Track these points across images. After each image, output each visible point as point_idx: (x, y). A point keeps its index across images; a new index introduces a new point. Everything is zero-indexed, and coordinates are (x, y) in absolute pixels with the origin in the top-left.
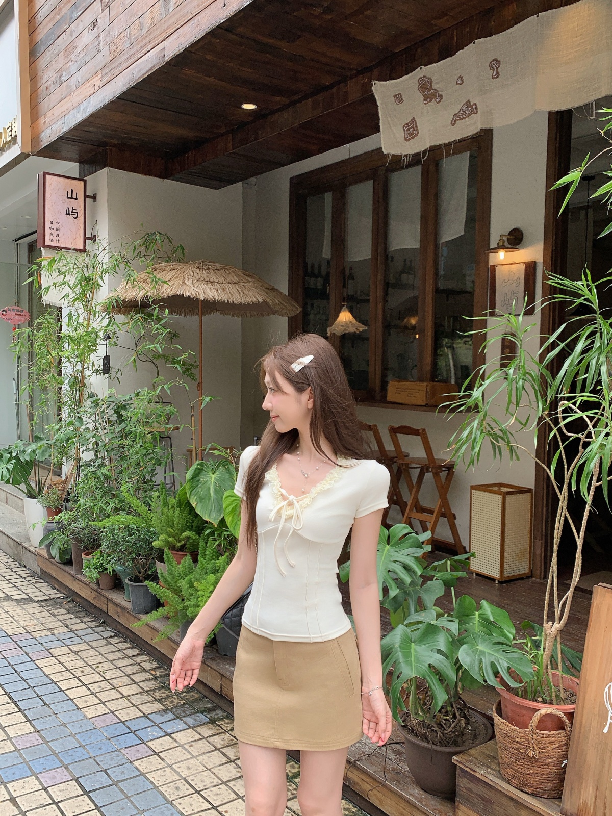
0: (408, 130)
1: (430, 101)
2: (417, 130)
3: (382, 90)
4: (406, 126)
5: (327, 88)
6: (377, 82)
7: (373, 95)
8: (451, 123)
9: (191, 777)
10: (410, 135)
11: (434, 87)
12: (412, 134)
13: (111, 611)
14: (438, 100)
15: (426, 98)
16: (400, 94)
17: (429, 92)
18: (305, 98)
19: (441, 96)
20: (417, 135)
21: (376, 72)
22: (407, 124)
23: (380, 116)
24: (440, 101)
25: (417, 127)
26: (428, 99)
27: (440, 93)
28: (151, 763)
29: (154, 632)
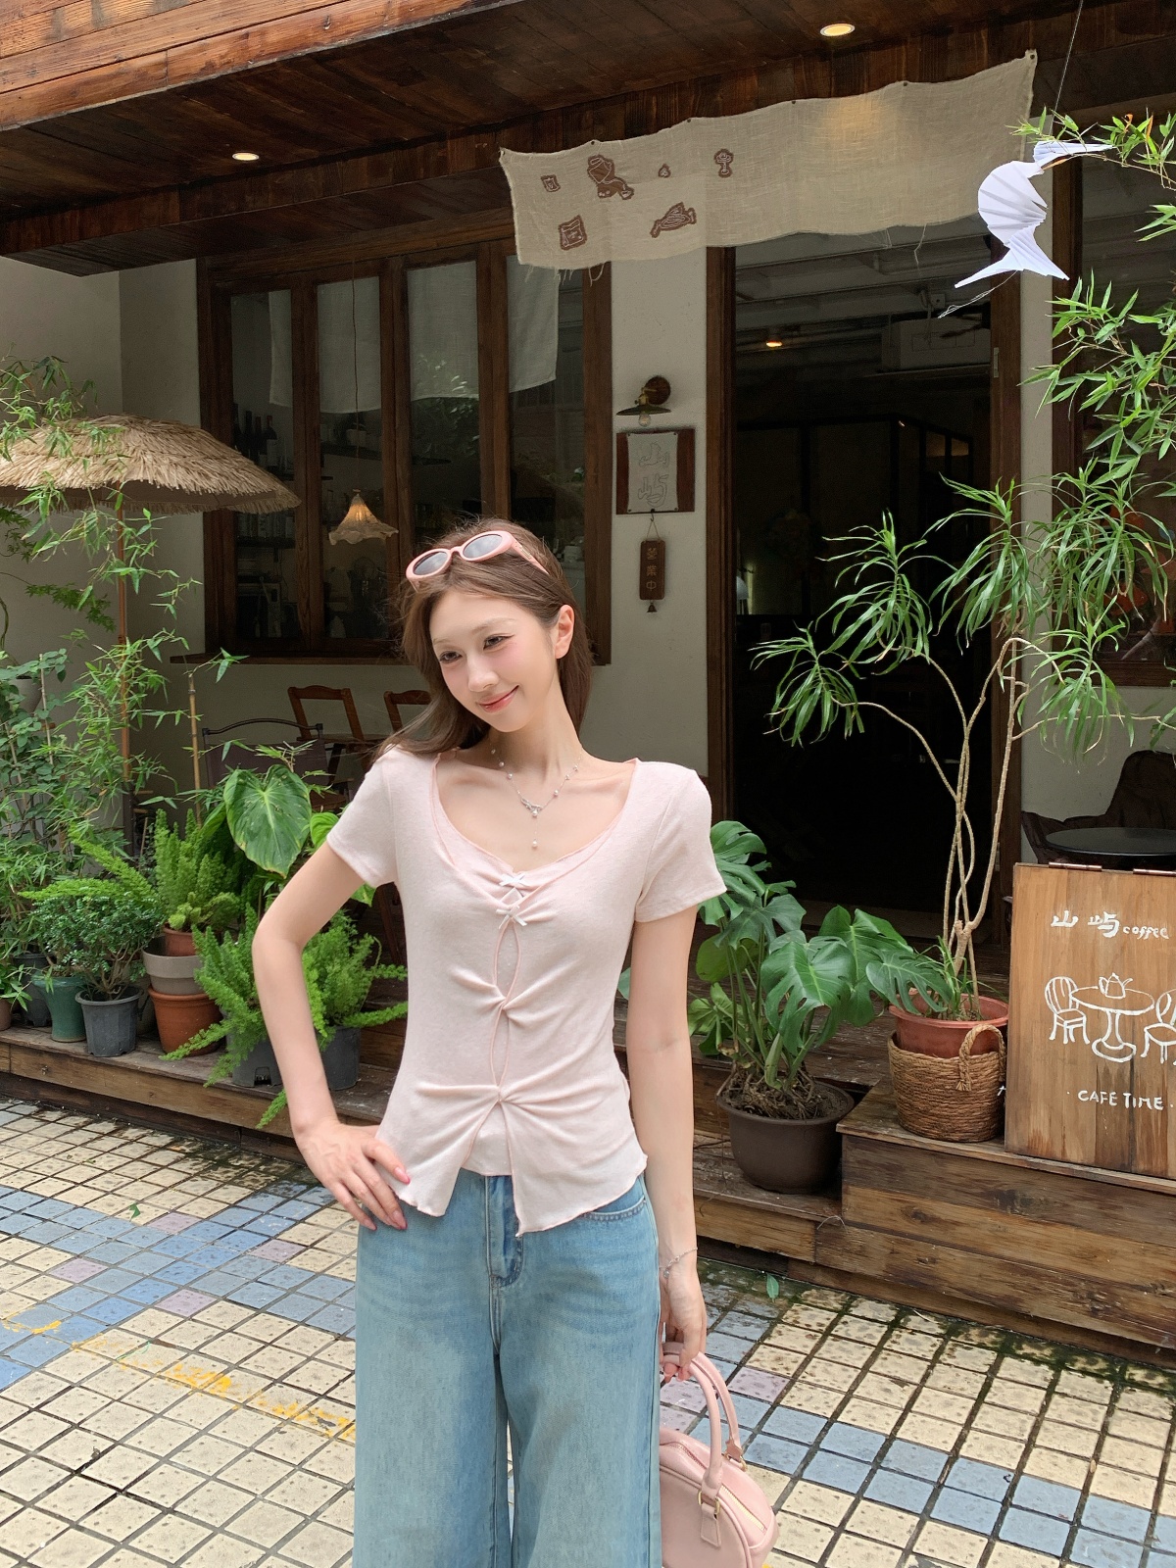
0: (569, 232)
1: (610, 195)
2: (585, 235)
3: (518, 166)
5: (402, 145)
7: (501, 171)
8: (651, 233)
10: (572, 241)
11: (617, 174)
12: (576, 239)
14: (625, 196)
15: (602, 189)
16: (555, 178)
17: (609, 181)
18: (359, 153)
19: (632, 190)
20: (583, 242)
22: (566, 224)
23: (514, 204)
24: (629, 197)
25: (583, 230)
26: (606, 190)
27: (629, 186)
28: (315, 1258)
29: (159, 1081)
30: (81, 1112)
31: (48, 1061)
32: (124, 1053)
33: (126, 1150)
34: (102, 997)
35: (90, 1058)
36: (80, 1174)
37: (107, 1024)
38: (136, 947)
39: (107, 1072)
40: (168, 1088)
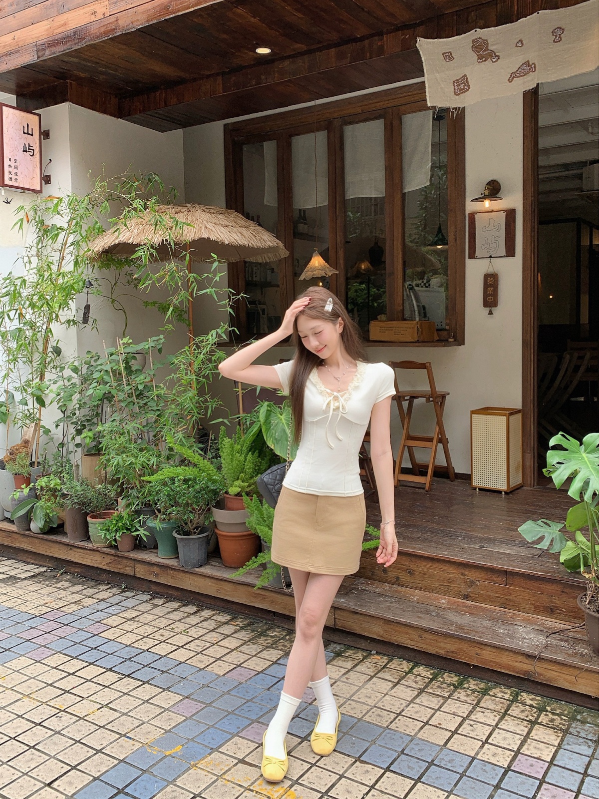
0: (459, 85)
1: (485, 61)
2: (469, 86)
3: (427, 47)
4: (457, 82)
5: (356, 40)
6: (423, 39)
7: (417, 51)
8: (508, 80)
10: (461, 90)
11: (490, 48)
12: (463, 89)
13: (141, 572)
14: (494, 60)
15: (480, 57)
16: (451, 53)
17: (483, 52)
18: (329, 47)
19: (499, 56)
20: (468, 90)
21: (420, 29)
22: (458, 80)
23: (425, 71)
24: (496, 61)
25: (468, 84)
26: (482, 58)
27: (497, 54)
29: (223, 583)
30: (176, 599)
31: (156, 569)
32: (201, 566)
33: (205, 624)
34: (187, 533)
35: (181, 569)
36: (181, 640)
37: (191, 549)
38: (208, 505)
39: (192, 577)
40: (228, 587)
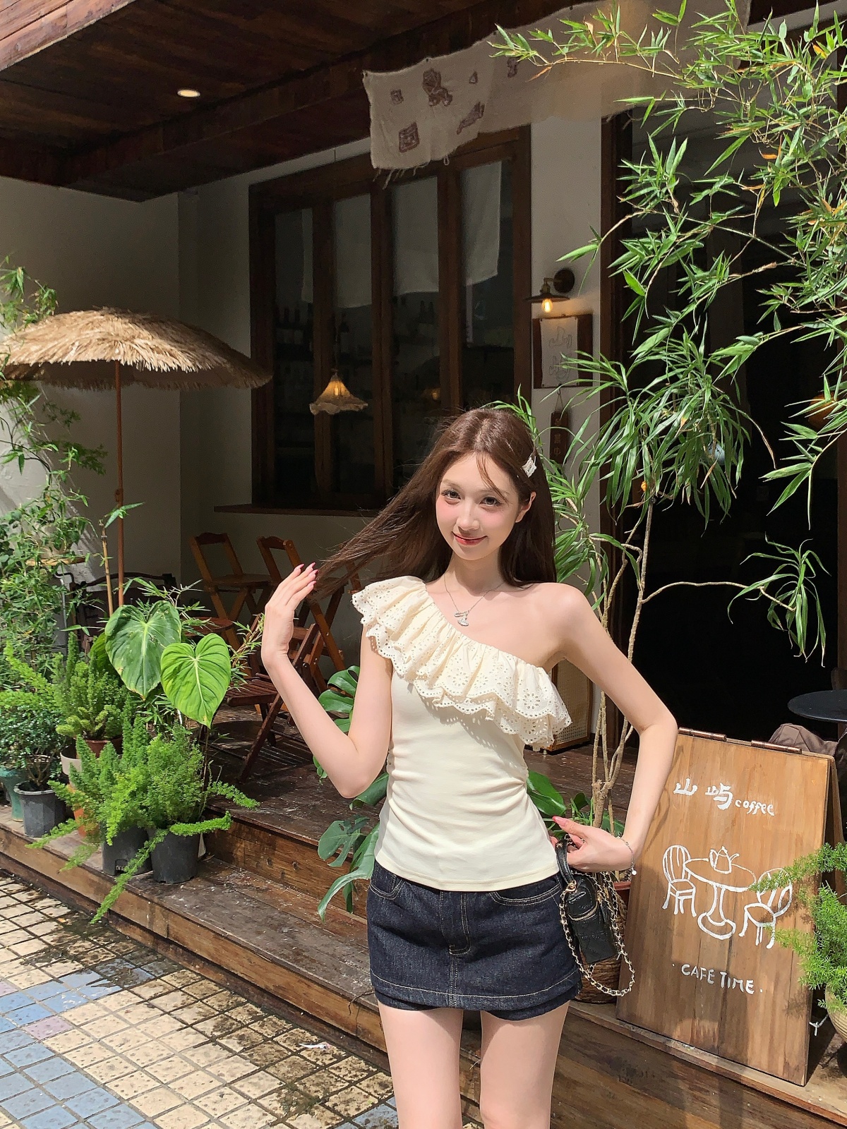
0: (406, 138)
1: (438, 103)
2: (418, 140)
3: (376, 84)
4: (403, 134)
6: (368, 72)
7: (363, 90)
8: (457, 131)
9: (131, 1052)
10: (407, 144)
11: (442, 84)
12: (410, 144)
14: (446, 102)
15: (432, 98)
16: (399, 91)
17: (435, 91)
19: (451, 97)
20: (417, 145)
21: (366, 59)
22: (404, 131)
24: (449, 104)
25: (417, 135)
27: (450, 93)
28: (70, 1039)
32: (42, 834)
37: (35, 811)
